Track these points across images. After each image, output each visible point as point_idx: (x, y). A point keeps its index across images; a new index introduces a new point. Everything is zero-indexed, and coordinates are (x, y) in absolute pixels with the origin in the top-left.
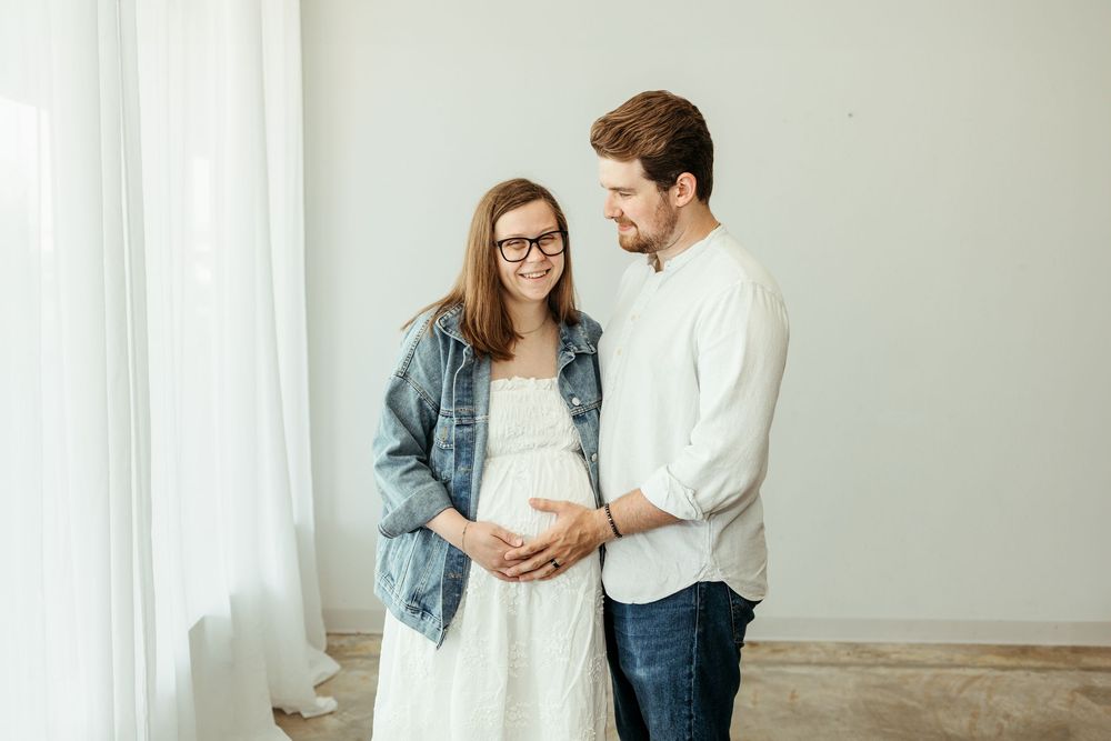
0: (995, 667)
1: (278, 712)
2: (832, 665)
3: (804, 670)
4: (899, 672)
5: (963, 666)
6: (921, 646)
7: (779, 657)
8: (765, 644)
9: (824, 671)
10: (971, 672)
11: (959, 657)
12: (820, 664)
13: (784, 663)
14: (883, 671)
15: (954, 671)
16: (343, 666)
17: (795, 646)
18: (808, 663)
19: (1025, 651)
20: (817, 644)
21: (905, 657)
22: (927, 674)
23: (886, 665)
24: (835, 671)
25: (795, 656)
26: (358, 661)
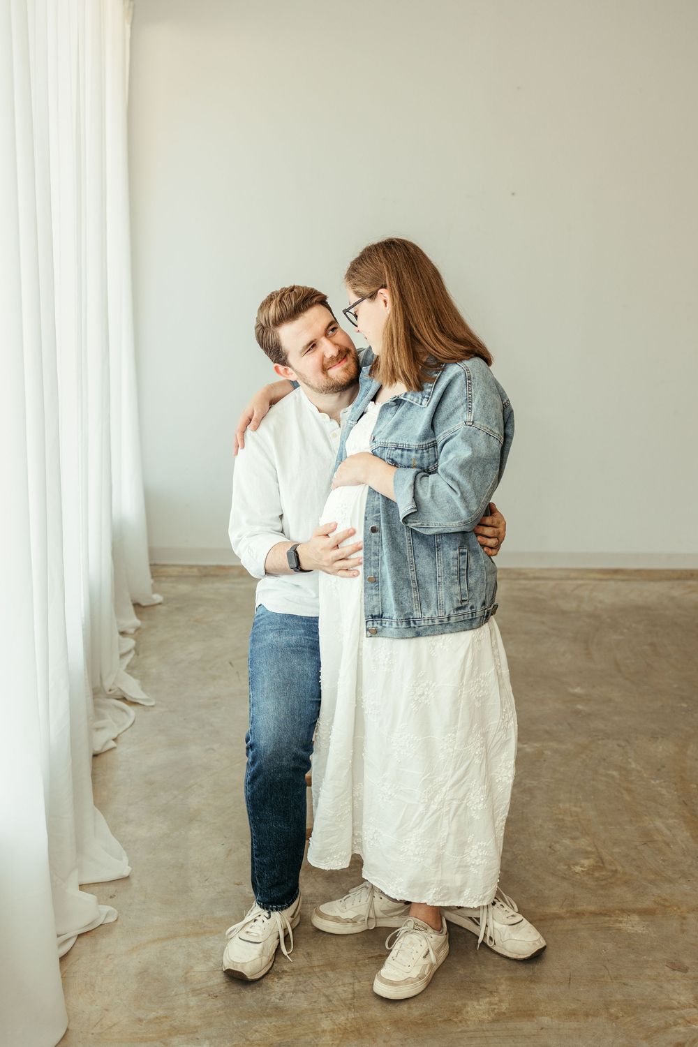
0: (595, 579)
1: (137, 605)
4: (534, 583)
5: (576, 579)
6: (548, 570)
10: (580, 582)
11: (573, 575)
14: (523, 582)
15: (570, 582)
16: (155, 581)
19: (616, 571)
21: (537, 575)
22: (552, 583)
23: (525, 579)
26: (163, 579)
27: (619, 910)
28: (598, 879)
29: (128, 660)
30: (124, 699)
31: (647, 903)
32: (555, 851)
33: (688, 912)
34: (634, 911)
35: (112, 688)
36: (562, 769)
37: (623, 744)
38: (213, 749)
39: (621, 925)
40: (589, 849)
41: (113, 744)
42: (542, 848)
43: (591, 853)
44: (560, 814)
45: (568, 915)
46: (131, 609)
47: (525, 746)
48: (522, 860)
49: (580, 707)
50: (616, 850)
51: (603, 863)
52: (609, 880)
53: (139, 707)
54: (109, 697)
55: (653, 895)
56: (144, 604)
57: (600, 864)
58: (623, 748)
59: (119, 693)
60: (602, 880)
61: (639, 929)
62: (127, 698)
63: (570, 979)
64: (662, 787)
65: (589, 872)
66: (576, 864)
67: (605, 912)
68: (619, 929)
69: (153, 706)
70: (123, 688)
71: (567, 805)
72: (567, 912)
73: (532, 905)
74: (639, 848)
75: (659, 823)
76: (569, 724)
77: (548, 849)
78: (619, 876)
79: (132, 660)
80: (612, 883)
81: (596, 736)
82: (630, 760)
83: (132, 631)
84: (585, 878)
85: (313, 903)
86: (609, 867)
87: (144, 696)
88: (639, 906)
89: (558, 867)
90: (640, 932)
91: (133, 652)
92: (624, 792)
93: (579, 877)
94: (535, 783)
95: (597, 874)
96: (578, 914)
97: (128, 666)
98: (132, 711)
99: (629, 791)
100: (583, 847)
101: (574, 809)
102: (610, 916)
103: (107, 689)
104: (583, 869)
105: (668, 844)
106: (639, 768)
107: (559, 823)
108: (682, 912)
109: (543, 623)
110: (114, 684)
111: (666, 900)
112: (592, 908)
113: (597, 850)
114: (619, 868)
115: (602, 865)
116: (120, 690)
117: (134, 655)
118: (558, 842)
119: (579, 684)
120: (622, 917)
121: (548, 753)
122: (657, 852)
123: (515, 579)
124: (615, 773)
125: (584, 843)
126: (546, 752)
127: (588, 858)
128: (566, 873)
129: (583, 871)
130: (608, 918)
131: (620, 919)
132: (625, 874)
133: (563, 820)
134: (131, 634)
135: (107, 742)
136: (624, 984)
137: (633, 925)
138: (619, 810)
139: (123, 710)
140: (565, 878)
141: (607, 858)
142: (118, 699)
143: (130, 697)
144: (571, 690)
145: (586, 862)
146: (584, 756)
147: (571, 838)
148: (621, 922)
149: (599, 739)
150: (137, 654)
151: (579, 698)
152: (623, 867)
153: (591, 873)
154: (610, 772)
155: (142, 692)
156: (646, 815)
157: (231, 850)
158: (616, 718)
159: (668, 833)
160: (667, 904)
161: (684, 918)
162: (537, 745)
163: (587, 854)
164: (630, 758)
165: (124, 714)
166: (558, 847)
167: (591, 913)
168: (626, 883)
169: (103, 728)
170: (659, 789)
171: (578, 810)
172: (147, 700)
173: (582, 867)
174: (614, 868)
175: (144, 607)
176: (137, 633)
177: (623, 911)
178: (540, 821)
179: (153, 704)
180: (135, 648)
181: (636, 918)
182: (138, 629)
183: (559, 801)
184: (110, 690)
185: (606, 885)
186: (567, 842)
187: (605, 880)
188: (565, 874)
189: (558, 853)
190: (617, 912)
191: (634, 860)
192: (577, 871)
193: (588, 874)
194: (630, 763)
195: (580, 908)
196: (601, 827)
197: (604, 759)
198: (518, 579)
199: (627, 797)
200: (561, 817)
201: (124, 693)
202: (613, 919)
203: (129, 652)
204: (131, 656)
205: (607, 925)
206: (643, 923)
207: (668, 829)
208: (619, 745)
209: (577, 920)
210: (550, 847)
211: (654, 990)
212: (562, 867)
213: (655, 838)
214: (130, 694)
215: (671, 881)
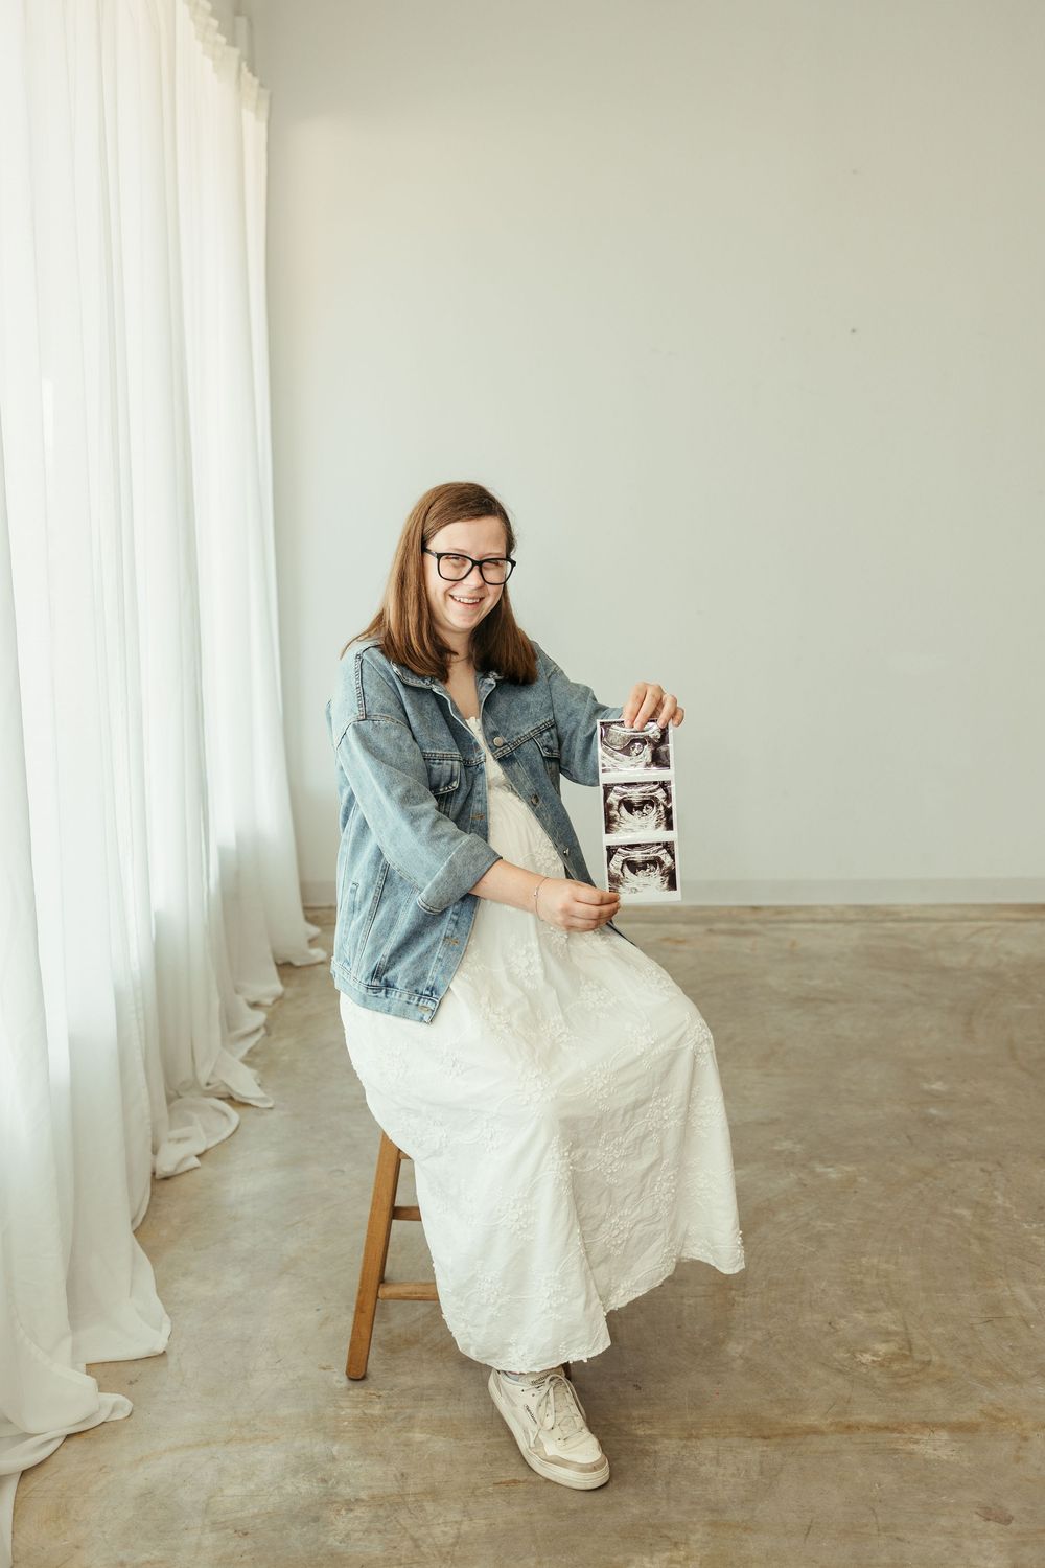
0: (1009, 920)
1: (287, 965)
2: (838, 921)
3: (809, 926)
4: (908, 926)
5: (977, 919)
6: (934, 907)
7: (784, 917)
8: (769, 908)
9: (829, 927)
10: (982, 924)
12: (826, 921)
13: (787, 921)
14: (890, 925)
15: (965, 924)
17: (799, 909)
18: (814, 921)
20: (824, 907)
21: (915, 914)
22: (935, 927)
23: (894, 920)
24: (841, 926)
25: (801, 916)
27: (918, 1423)
28: (896, 1375)
29: (251, 1042)
30: (230, 1099)
31: (969, 1413)
32: (837, 1331)
33: (1035, 1430)
34: (942, 1426)
35: (211, 1082)
36: (880, 1206)
37: (990, 1168)
38: (343, 1171)
39: (915, 1446)
40: (893, 1327)
41: (195, 1162)
42: (816, 1324)
43: (896, 1333)
44: (859, 1273)
45: (832, 1428)
46: (273, 969)
47: (830, 1169)
48: (778, 1342)
49: (933, 1111)
50: (939, 1330)
51: (911, 1350)
52: (914, 1376)
53: (250, 1109)
54: (207, 1094)
55: (982, 1401)
56: (298, 963)
57: (907, 1351)
58: (990, 1173)
59: (223, 1089)
60: (902, 1376)
61: (944, 1454)
62: (235, 1096)
63: (809, 1528)
64: (1039, 1235)
65: (883, 1364)
66: (865, 1351)
67: (895, 1425)
68: (911, 1453)
69: (271, 1108)
70: (229, 1082)
71: (875, 1260)
72: (831, 1424)
73: (777, 1411)
74: (977, 1327)
75: (1020, 1291)
76: (908, 1137)
77: (826, 1327)
78: (931, 1370)
79: (257, 1042)
80: (917, 1381)
81: (949, 1155)
82: (996, 1193)
83: (269, 1001)
84: (875, 1373)
85: (431, 1399)
86: (917, 1356)
87: (261, 1094)
88: (954, 1418)
89: (835, 1355)
90: (945, 1458)
91: (263, 1031)
92: (972, 1240)
93: (865, 1371)
94: (830, 1226)
95: (896, 1367)
96: (849, 1427)
97: (250, 1051)
98: (235, 1115)
99: (982, 1239)
100: (883, 1325)
101: (885, 1266)
102: (901, 1432)
103: (203, 1082)
104: (875, 1359)
105: (1027, 1323)
106: (1008, 1205)
107: (855, 1288)
108: (1023, 1429)
109: (906, 986)
110: (213, 1074)
111: (1001, 1410)
112: (875, 1419)
113: (907, 1329)
114: (936, 1358)
115: (908, 1353)
116: (226, 1085)
117: (263, 1036)
118: (844, 1317)
119: (940, 1078)
120: (921, 1434)
121: (864, 1180)
122: (1005, 1335)
123: (876, 922)
124: (965, 1212)
125: (887, 1318)
126: (860, 1179)
127: (887, 1342)
128: (846, 1364)
129: (873, 1361)
130: (896, 1435)
131: (917, 1437)
132: (943, 1367)
133: (862, 1282)
134: (268, 1006)
135: (184, 1160)
136: (898, 1538)
137: (936, 1447)
138: (958, 1268)
139: (225, 1115)
140: (840, 1371)
141: (919, 1342)
142: (221, 1098)
143: (238, 1094)
144: (926, 1086)
145: (883, 1348)
146: (921, 1186)
147: (868, 1311)
148: (917, 1442)
149: (952, 1161)
150: (268, 1034)
151: (936, 1098)
152: (942, 1356)
153: (887, 1364)
154: (957, 1211)
155: (258, 1089)
156: (1001, 1278)
157: (327, 1319)
158: (990, 1129)
159: (1031, 1305)
160: (1002, 1416)
161: (1026, 1439)
162: (848, 1168)
163: (886, 1336)
164: (997, 1189)
165: (224, 1119)
166: (842, 1323)
167: (871, 1427)
168: (941, 1381)
169: (186, 1139)
170: (1034, 1237)
171: (892, 1267)
172: (263, 1100)
173: (873, 1355)
174: (927, 1358)
175: (298, 967)
176: (277, 1004)
177: (925, 1424)
178: (824, 1283)
179: (270, 1105)
180: (266, 1026)
181: (944, 1436)
182: (280, 999)
183: (863, 1254)
184: (208, 1084)
185: (907, 1383)
186: (860, 1316)
187: (908, 1375)
188: (843, 1366)
189: (840, 1333)
190: (915, 1426)
191: (964, 1346)
192: (864, 1361)
193: (882, 1366)
194: (996, 1198)
195: (853, 1419)
196: (922, 1295)
197: (954, 1191)
198: (882, 921)
199: (976, 1248)
200: (859, 1277)
201: (232, 1090)
202: (904, 1436)
203: (257, 1030)
204: (258, 1037)
205: (893, 1446)
206: (954, 1443)
207: (1034, 1300)
208: (983, 1170)
209: (846, 1436)
210: (830, 1324)
211: (946, 1550)
212: (841, 1354)
213: (1009, 1313)
214: (238, 1091)
215: (1018, 1380)
